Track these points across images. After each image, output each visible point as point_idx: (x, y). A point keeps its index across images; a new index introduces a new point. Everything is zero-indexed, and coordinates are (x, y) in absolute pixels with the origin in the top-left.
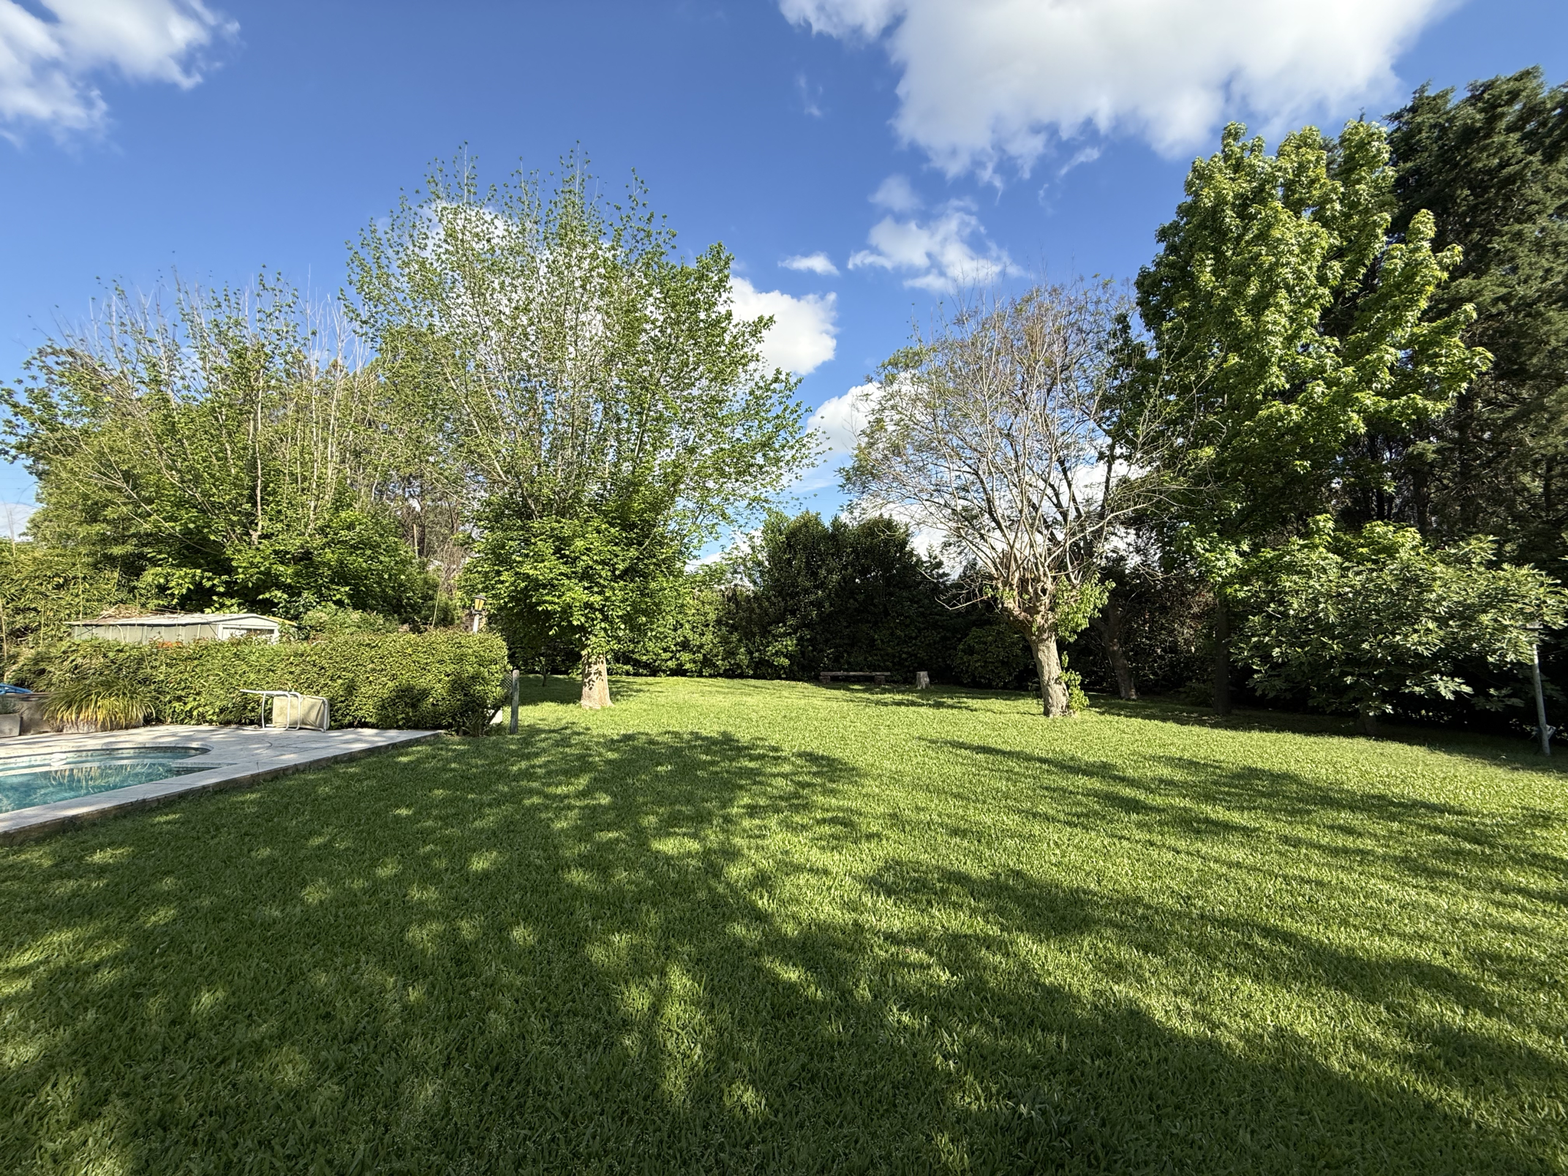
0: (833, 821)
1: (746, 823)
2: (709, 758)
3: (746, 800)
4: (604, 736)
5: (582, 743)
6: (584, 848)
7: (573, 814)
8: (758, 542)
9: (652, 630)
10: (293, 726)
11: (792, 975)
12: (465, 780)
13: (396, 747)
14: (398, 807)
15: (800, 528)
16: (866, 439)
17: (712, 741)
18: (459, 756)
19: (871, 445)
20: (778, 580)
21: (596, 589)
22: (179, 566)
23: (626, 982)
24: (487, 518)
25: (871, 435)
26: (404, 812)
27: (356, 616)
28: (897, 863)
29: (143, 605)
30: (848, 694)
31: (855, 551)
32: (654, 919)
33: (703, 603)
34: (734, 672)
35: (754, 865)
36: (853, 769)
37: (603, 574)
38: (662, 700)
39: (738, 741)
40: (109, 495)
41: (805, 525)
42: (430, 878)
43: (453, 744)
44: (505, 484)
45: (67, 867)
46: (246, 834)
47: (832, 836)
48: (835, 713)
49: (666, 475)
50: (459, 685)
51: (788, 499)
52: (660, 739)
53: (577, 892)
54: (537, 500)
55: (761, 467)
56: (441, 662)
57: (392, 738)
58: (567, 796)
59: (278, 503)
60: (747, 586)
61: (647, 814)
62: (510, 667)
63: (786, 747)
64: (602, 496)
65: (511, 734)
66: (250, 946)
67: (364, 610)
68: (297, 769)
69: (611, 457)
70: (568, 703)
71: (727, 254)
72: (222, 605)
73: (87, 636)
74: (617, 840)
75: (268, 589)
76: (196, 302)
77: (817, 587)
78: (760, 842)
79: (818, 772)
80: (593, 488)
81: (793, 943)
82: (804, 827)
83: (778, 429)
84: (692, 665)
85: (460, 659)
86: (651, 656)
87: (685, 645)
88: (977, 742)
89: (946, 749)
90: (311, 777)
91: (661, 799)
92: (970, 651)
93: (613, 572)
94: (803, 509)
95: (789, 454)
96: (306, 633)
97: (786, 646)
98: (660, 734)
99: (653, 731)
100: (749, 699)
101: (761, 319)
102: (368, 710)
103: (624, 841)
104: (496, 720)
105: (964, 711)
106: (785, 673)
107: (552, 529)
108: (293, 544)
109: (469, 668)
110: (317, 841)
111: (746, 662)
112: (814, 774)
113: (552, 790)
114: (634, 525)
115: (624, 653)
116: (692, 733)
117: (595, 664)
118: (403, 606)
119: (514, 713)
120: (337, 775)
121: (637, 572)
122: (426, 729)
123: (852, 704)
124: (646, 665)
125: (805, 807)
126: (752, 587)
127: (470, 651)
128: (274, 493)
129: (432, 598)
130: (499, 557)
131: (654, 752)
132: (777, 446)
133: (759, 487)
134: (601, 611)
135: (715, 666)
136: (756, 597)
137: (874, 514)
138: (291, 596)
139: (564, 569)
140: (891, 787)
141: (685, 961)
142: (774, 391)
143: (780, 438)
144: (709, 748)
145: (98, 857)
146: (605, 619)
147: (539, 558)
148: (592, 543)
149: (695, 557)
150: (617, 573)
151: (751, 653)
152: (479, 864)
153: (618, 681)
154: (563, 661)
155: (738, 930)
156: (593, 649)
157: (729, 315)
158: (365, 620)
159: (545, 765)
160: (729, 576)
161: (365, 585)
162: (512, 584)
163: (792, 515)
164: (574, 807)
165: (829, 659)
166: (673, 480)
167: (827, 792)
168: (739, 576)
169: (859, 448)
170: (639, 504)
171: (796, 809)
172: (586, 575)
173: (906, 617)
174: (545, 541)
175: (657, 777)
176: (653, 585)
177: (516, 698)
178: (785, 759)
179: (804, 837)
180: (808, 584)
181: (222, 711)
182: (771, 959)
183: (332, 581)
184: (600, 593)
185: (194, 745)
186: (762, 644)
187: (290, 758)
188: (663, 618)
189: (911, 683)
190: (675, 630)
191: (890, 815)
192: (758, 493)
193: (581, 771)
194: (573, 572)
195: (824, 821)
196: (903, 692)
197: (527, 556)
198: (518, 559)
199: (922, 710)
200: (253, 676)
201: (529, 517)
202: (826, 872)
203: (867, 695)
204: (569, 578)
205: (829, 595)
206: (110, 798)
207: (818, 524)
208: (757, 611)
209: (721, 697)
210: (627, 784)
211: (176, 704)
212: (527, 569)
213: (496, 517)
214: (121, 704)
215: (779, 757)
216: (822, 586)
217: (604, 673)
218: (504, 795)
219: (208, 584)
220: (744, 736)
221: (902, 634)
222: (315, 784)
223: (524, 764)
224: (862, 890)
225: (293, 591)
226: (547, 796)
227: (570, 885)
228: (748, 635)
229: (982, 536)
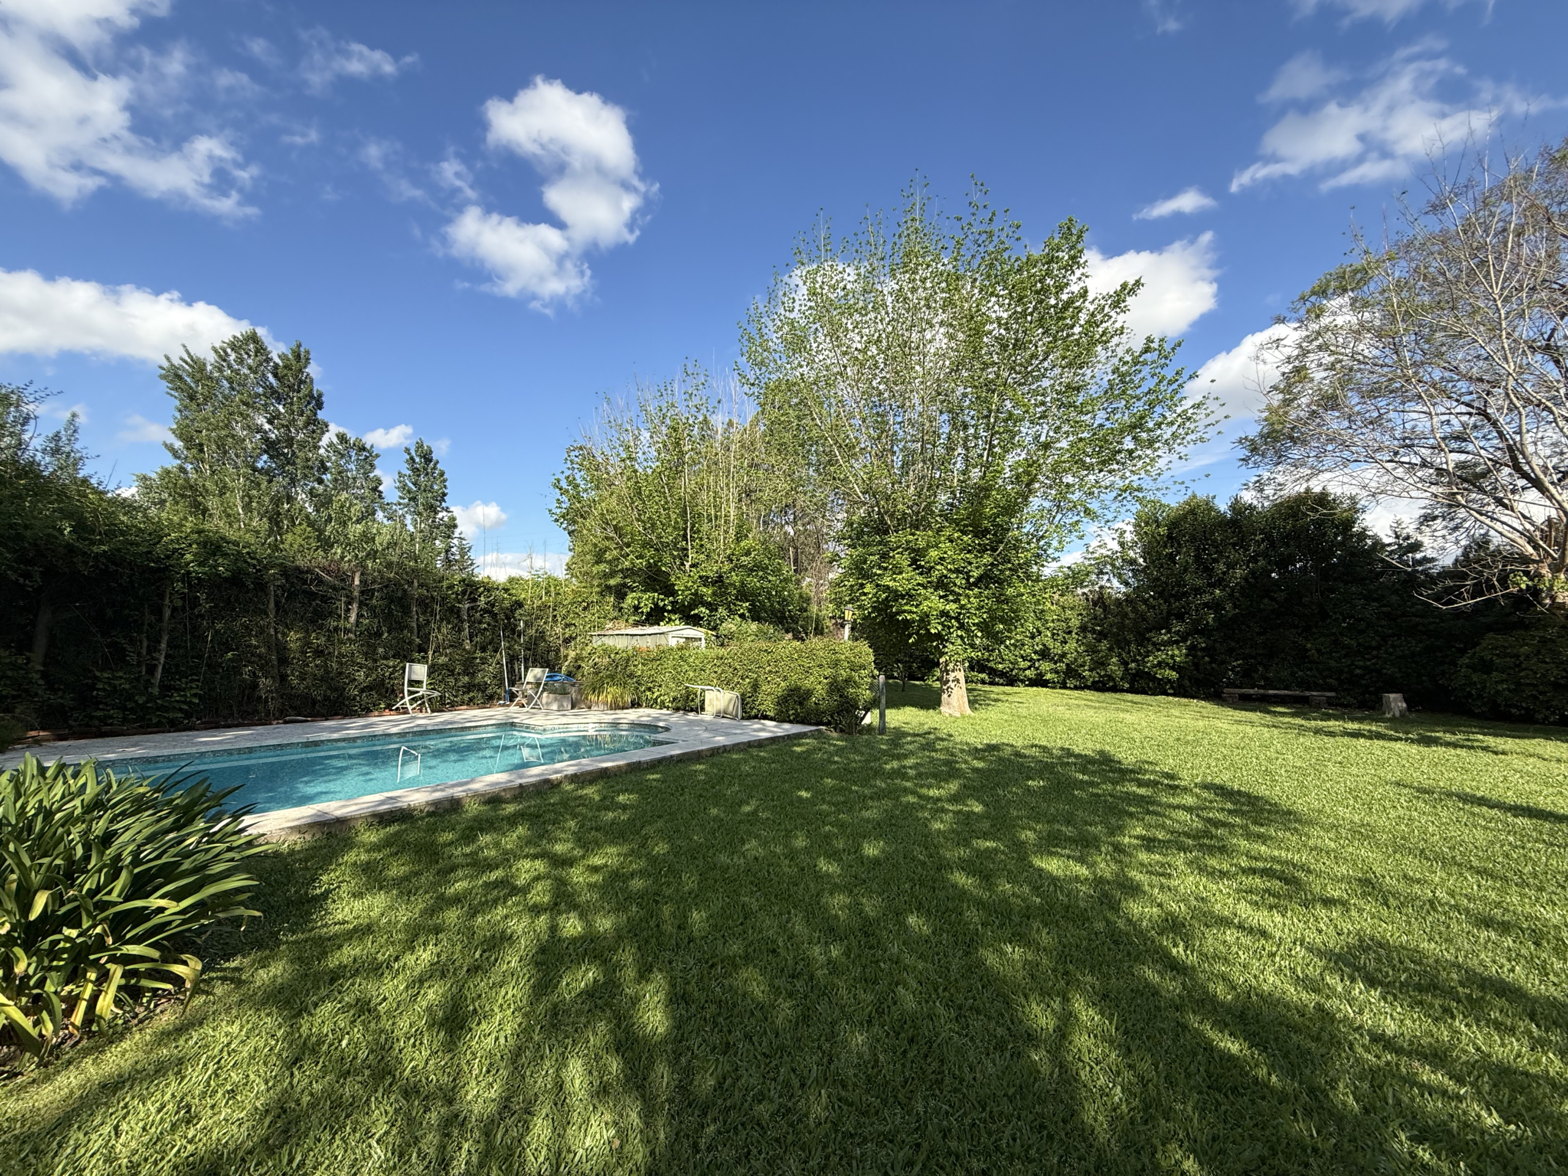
0: (1266, 873)
1: (1143, 856)
2: (1086, 778)
3: (1139, 831)
4: (967, 744)
5: (947, 749)
6: (963, 852)
7: (948, 817)
8: (1129, 537)
9: (1010, 638)
10: (718, 715)
11: (1233, 1046)
12: (845, 773)
13: (790, 738)
14: (799, 789)
15: (1185, 516)
16: (1281, 396)
17: (1089, 760)
18: (840, 751)
19: (1287, 403)
20: (1157, 579)
21: (951, 598)
22: (645, 591)
23: (1026, 997)
24: (850, 537)
25: (1288, 389)
26: (804, 794)
27: (754, 626)
28: (1381, 945)
29: (627, 621)
30: (1268, 717)
31: (1268, 537)
32: (1045, 938)
33: (1063, 608)
34: (1104, 684)
35: (1160, 905)
36: (1289, 813)
37: (958, 582)
38: (1023, 712)
39: (1119, 762)
40: (607, 543)
41: (1192, 512)
42: (833, 855)
43: (833, 739)
44: (865, 504)
45: (607, 803)
46: (701, 796)
47: (1267, 890)
48: (1251, 739)
49: (1018, 477)
50: (836, 687)
51: (1169, 484)
52: (1027, 752)
53: (962, 894)
54: (892, 516)
55: (1131, 452)
56: (820, 666)
57: (787, 730)
58: (939, 799)
59: (701, 539)
60: (1116, 588)
61: (1023, 828)
62: (876, 672)
63: (1184, 774)
64: (952, 505)
65: (880, 734)
66: (716, 882)
67: (760, 622)
68: (725, 749)
69: (960, 465)
70: (928, 708)
71: (1078, 227)
72: (670, 619)
73: (599, 643)
74: (996, 851)
75: (696, 607)
76: (649, 396)
77: (1213, 586)
78: (1164, 881)
79: (1235, 811)
80: (943, 498)
81: (1228, 1009)
82: (1223, 874)
83: (1151, 405)
84: (1053, 675)
85: (836, 664)
86: (1007, 664)
87: (1045, 654)
88: (1511, 798)
89: (1450, 804)
90: (734, 756)
91: (1037, 816)
92: (1486, 667)
93: (968, 580)
94: (1189, 493)
95: (1167, 432)
96: (722, 640)
97: (1172, 657)
98: (1025, 747)
99: (1019, 743)
100: (1127, 716)
101: (1124, 286)
102: (768, 705)
103: (1003, 852)
104: (867, 720)
105: (1480, 753)
106: (1172, 687)
107: (908, 542)
108: (711, 570)
109: (842, 672)
110: (747, 809)
111: (1120, 673)
112: (1230, 812)
113: (924, 791)
114: (987, 531)
115: (978, 662)
116: (1062, 749)
117: (953, 671)
118: (785, 618)
119: (882, 716)
120: (752, 757)
121: (991, 578)
122: (810, 724)
123: (1276, 731)
124: (1002, 674)
125: (1223, 850)
126: (1123, 589)
127: (843, 657)
128: (699, 531)
129: (806, 611)
130: (860, 570)
131: (1022, 765)
132: (1151, 425)
133: (1128, 474)
134: (957, 619)
135: (1080, 677)
136: (1128, 599)
137: (1295, 489)
138: (711, 611)
139: (920, 579)
140: (1356, 843)
141: (1088, 992)
142: (1145, 363)
143: (1155, 415)
144: (1085, 767)
145: (621, 798)
146: (962, 626)
147: (898, 570)
148: (945, 553)
149: (1054, 559)
150: (972, 580)
151: (1125, 664)
152: (871, 850)
153: (975, 690)
154: (919, 668)
155: (1151, 975)
156: (951, 656)
157: (1084, 293)
158: (760, 630)
159: (915, 767)
160: (1094, 577)
161: (759, 601)
162: (875, 595)
163: (1174, 500)
164: (948, 811)
165: (1236, 673)
166: (1026, 479)
167: (1249, 836)
168: (1106, 577)
169: (1269, 408)
170: (991, 509)
171: (1211, 850)
172: (941, 584)
173: (1359, 620)
174: (902, 553)
175: (1028, 789)
176: (1010, 591)
177: (883, 701)
178: (1185, 789)
179: (1224, 885)
180: (1199, 582)
181: (674, 699)
182: (1198, 1018)
183: (737, 599)
184: (954, 601)
185: (661, 724)
186: (1140, 654)
187: (721, 740)
188: (1022, 625)
189: (1372, 708)
190: (1033, 637)
191: (1360, 880)
192: (1127, 482)
193: (950, 776)
194: (929, 582)
195: (1253, 871)
196: (1361, 720)
197: (886, 569)
198: (879, 572)
199: (1398, 745)
200: (692, 674)
201: (886, 532)
202: (1264, 934)
203: (1299, 721)
204: (925, 588)
205: (1231, 595)
206: (623, 758)
207: (1211, 509)
208: (1132, 616)
209: (1091, 712)
210: (998, 795)
211: (648, 693)
212: (887, 581)
213: (857, 535)
214: (619, 691)
215: (1177, 787)
216: (1220, 583)
217: (962, 680)
218: (882, 790)
219: (661, 604)
220: (1127, 756)
221: (1354, 643)
222: (738, 763)
223: (895, 764)
224: (1325, 968)
225: (712, 607)
226: (920, 797)
227: (954, 886)
228: (1120, 644)
229: (1499, 502)
